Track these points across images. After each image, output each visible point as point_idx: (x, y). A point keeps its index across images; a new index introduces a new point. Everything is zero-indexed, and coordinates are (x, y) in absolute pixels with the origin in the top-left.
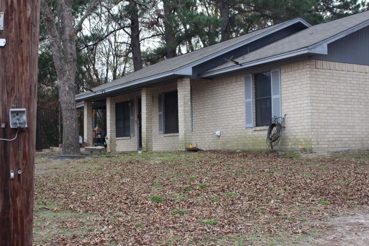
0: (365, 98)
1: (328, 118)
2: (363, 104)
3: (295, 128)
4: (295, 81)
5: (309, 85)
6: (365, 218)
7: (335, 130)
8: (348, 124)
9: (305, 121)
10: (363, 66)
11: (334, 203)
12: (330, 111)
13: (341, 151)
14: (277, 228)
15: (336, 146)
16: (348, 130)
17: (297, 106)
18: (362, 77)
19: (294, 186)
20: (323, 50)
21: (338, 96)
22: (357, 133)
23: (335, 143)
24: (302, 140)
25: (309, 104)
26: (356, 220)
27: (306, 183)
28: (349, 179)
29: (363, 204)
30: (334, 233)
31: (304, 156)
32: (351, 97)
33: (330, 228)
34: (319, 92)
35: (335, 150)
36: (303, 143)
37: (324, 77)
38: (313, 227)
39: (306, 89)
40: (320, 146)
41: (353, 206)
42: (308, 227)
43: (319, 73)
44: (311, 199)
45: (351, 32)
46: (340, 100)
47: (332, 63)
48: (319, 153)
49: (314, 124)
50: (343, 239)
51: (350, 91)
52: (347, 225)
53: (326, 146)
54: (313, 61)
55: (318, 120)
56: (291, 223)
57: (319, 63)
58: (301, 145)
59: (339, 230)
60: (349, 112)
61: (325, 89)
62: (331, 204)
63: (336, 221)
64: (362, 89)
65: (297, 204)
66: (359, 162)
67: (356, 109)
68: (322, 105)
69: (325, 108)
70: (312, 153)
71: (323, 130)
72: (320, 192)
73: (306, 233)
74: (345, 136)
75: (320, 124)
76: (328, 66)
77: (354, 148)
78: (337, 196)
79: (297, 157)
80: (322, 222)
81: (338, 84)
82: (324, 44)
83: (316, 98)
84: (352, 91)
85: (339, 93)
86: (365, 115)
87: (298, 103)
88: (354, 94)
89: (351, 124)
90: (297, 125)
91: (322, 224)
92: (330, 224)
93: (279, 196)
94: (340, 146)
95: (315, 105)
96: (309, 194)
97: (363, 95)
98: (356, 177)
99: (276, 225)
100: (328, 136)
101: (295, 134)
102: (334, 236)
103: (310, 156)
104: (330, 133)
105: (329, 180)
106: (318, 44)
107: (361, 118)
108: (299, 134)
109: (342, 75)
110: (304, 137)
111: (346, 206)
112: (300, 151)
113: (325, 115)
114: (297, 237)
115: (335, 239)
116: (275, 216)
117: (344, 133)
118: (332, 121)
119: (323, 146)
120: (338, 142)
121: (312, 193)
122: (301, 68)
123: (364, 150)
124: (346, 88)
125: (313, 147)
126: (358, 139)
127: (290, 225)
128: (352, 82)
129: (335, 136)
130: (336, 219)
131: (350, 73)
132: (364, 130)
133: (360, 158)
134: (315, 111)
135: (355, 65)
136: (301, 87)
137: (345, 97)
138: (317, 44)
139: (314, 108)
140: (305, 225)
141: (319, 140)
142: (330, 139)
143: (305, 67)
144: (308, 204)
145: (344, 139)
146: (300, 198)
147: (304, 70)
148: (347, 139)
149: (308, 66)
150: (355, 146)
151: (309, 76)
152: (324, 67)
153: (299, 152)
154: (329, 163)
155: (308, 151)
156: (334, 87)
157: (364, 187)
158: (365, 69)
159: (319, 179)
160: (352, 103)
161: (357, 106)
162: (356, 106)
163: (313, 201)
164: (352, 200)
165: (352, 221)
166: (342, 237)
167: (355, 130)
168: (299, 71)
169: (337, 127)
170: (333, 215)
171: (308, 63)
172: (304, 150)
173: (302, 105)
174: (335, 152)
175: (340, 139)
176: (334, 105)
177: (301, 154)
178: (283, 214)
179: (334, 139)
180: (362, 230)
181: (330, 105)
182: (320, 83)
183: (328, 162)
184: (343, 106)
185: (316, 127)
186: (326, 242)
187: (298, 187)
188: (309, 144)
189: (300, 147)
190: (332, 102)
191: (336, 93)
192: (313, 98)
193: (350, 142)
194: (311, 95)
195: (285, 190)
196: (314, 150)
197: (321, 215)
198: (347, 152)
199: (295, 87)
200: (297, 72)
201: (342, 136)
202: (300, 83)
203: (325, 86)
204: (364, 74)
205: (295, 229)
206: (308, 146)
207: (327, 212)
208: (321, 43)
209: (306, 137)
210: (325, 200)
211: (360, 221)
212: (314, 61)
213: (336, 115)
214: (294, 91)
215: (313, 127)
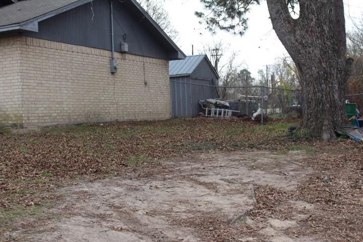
0: (71, 75)
1: (38, 94)
2: (70, 81)
3: (5, 104)
4: (5, 57)
5: (19, 62)
6: (88, 186)
7: (45, 106)
8: (56, 100)
9: (16, 96)
10: (70, 46)
11: (57, 175)
12: (40, 88)
13: (51, 126)
14: (9, 202)
15: (46, 121)
16: (57, 106)
17: (7, 82)
18: (69, 56)
19: (15, 161)
20: (34, 27)
21: (47, 73)
22: (65, 109)
23: (45, 118)
24: (12, 116)
25: (20, 80)
26: (81, 189)
27: (25, 158)
28: (65, 152)
29: (82, 174)
30: (64, 202)
31: (15, 131)
32: (60, 74)
33: (59, 198)
34: (29, 68)
35: (45, 125)
36: (14, 119)
37: (34, 54)
38: (43, 198)
39: (17, 65)
40: (30, 121)
41: (74, 176)
42: (39, 199)
43: (29, 50)
44: (34, 172)
45: (60, 12)
46: (49, 76)
47: (42, 41)
48: (30, 128)
49: (25, 100)
50: (74, 207)
51: (58, 68)
52: (73, 194)
53: (36, 121)
54: (23, 37)
55: (28, 96)
56: (22, 197)
57: (29, 39)
58: (11, 120)
59: (68, 199)
60: (58, 89)
61: (35, 66)
62: (54, 176)
63: (62, 191)
64: (69, 67)
65: (22, 178)
66: (69, 136)
67: (64, 86)
68: (33, 81)
69: (35, 84)
70: (22, 128)
71: (33, 106)
72: (42, 165)
73: (39, 205)
74: (54, 112)
75: (30, 100)
76: (38, 43)
77: (62, 123)
78: (58, 168)
79: (8, 132)
80: (51, 193)
81: (47, 61)
82: (35, 21)
83: (26, 74)
84: (60, 69)
85: (48, 70)
86: (72, 92)
87: (8, 78)
88: (62, 72)
89: (59, 100)
90: (7, 100)
91: (51, 195)
92: (58, 194)
93: (2, 171)
94: (49, 121)
95: (25, 81)
96: (31, 168)
97: (70, 72)
98: (70, 149)
99: (7, 200)
100: (38, 112)
101: (5, 110)
102: (65, 205)
103: (21, 131)
104: (39, 109)
105: (46, 154)
106: (30, 21)
107: (68, 95)
108: (9, 110)
109: (51, 53)
110: (14, 112)
111: (68, 177)
112: (11, 126)
113: (35, 91)
114: (32, 209)
115: (67, 207)
116: (4, 191)
117: (53, 108)
118: (42, 97)
119: (33, 121)
120: (47, 118)
121: (34, 167)
122: (11, 44)
123: (71, 125)
124: (55, 65)
125: (24, 122)
126: (65, 114)
127: (21, 199)
128: (61, 60)
129: (45, 112)
130: (63, 189)
131: (59, 51)
132: (71, 106)
133: (69, 132)
134: (25, 87)
135: (63, 44)
136: (12, 62)
137: (54, 74)
138: (28, 21)
139: (24, 84)
140: (35, 197)
141: (30, 115)
142: (41, 115)
143: (15, 43)
144: (33, 177)
145: (53, 115)
146: (23, 172)
147: (14, 46)
148: (55, 114)
149: (18, 42)
150: (63, 121)
151: (19, 52)
152: (35, 44)
153: (9, 127)
154: (42, 137)
155: (19, 126)
156: (44, 64)
157: (80, 158)
158: (72, 48)
159: (36, 153)
160: (60, 80)
161: (65, 83)
162: (63, 83)
163: (36, 174)
164: (72, 171)
165: (77, 190)
166: (73, 204)
167: (63, 106)
168: (9, 47)
169: (46, 103)
170: (59, 186)
171: (18, 39)
172: (15, 126)
173: (12, 81)
174: (45, 127)
175: (49, 114)
176: (43, 82)
177: (12, 129)
178: (11, 188)
179: (44, 115)
180: (88, 197)
181: (40, 82)
182: (30, 59)
183: (40, 136)
184: (52, 83)
185: (26, 103)
186: (60, 211)
187: (19, 162)
188: (20, 119)
189: (10, 122)
190: (42, 79)
191: (45, 70)
192: (23, 74)
193: (58, 117)
194: (21, 71)
195: (6, 165)
196: (25, 125)
197: (47, 187)
198: (56, 126)
199: (5, 63)
200: (6, 47)
201: (51, 112)
202: (10, 59)
203: (35, 63)
204: (71, 53)
205: (26, 201)
206: (19, 122)
207: (53, 184)
208: (31, 20)
209: (17, 112)
210: (48, 172)
211: (84, 189)
212: (25, 37)
213: (45, 91)
214: (4, 66)
215: (23, 103)
